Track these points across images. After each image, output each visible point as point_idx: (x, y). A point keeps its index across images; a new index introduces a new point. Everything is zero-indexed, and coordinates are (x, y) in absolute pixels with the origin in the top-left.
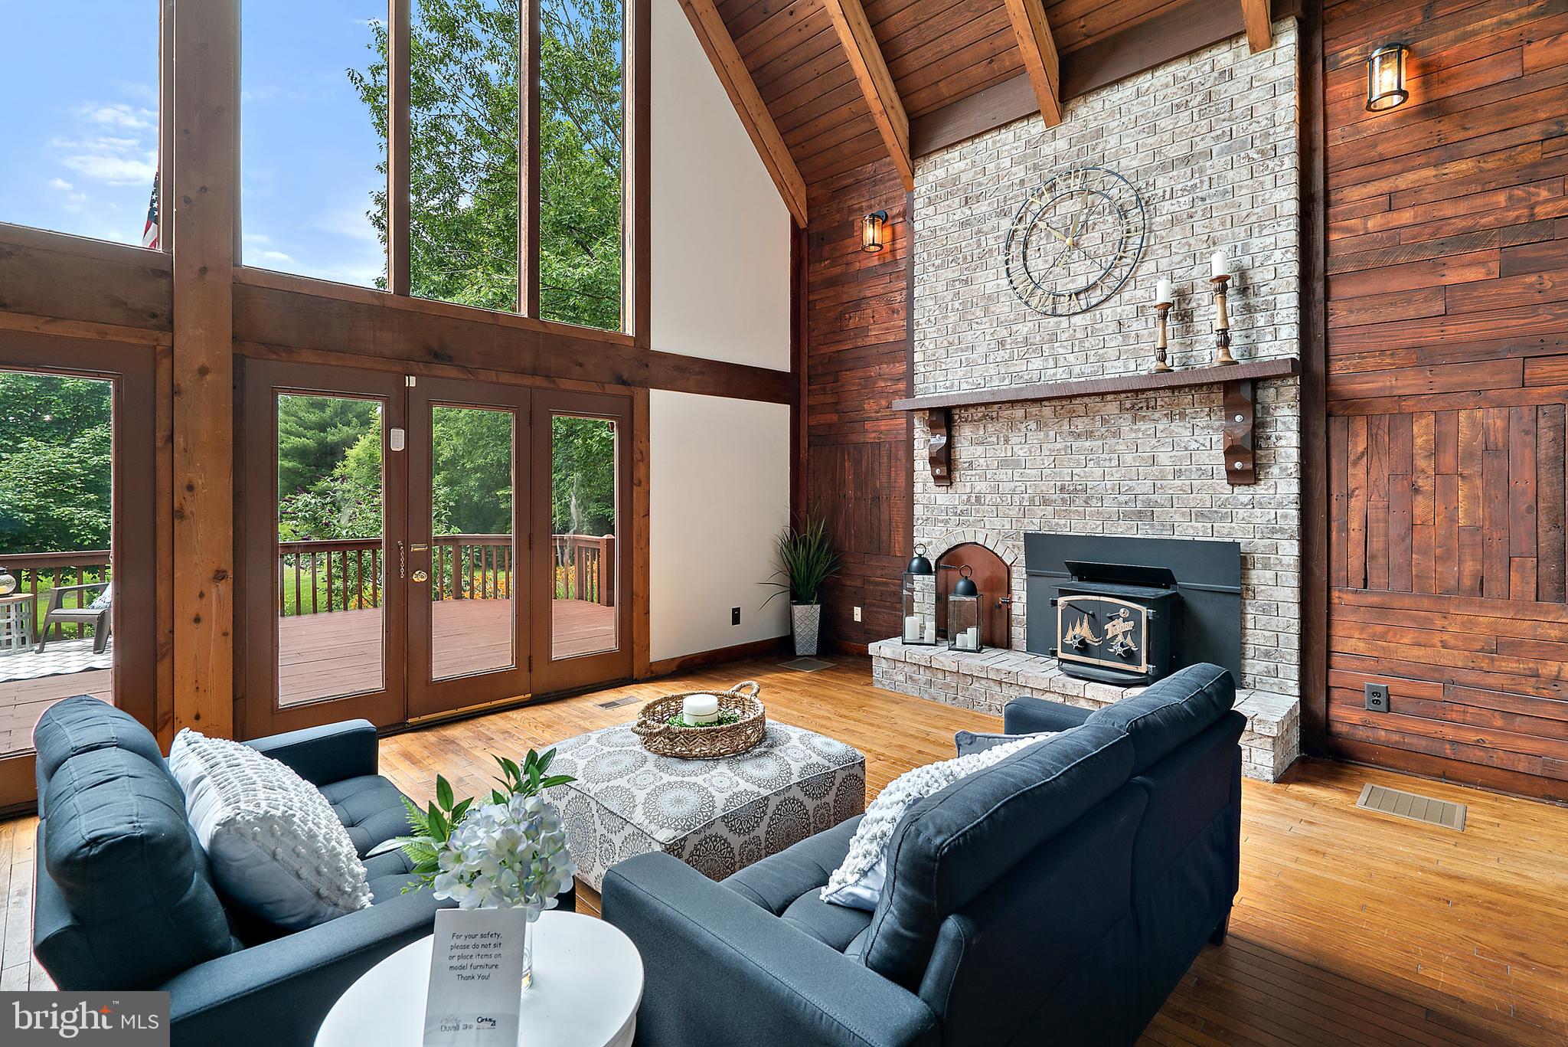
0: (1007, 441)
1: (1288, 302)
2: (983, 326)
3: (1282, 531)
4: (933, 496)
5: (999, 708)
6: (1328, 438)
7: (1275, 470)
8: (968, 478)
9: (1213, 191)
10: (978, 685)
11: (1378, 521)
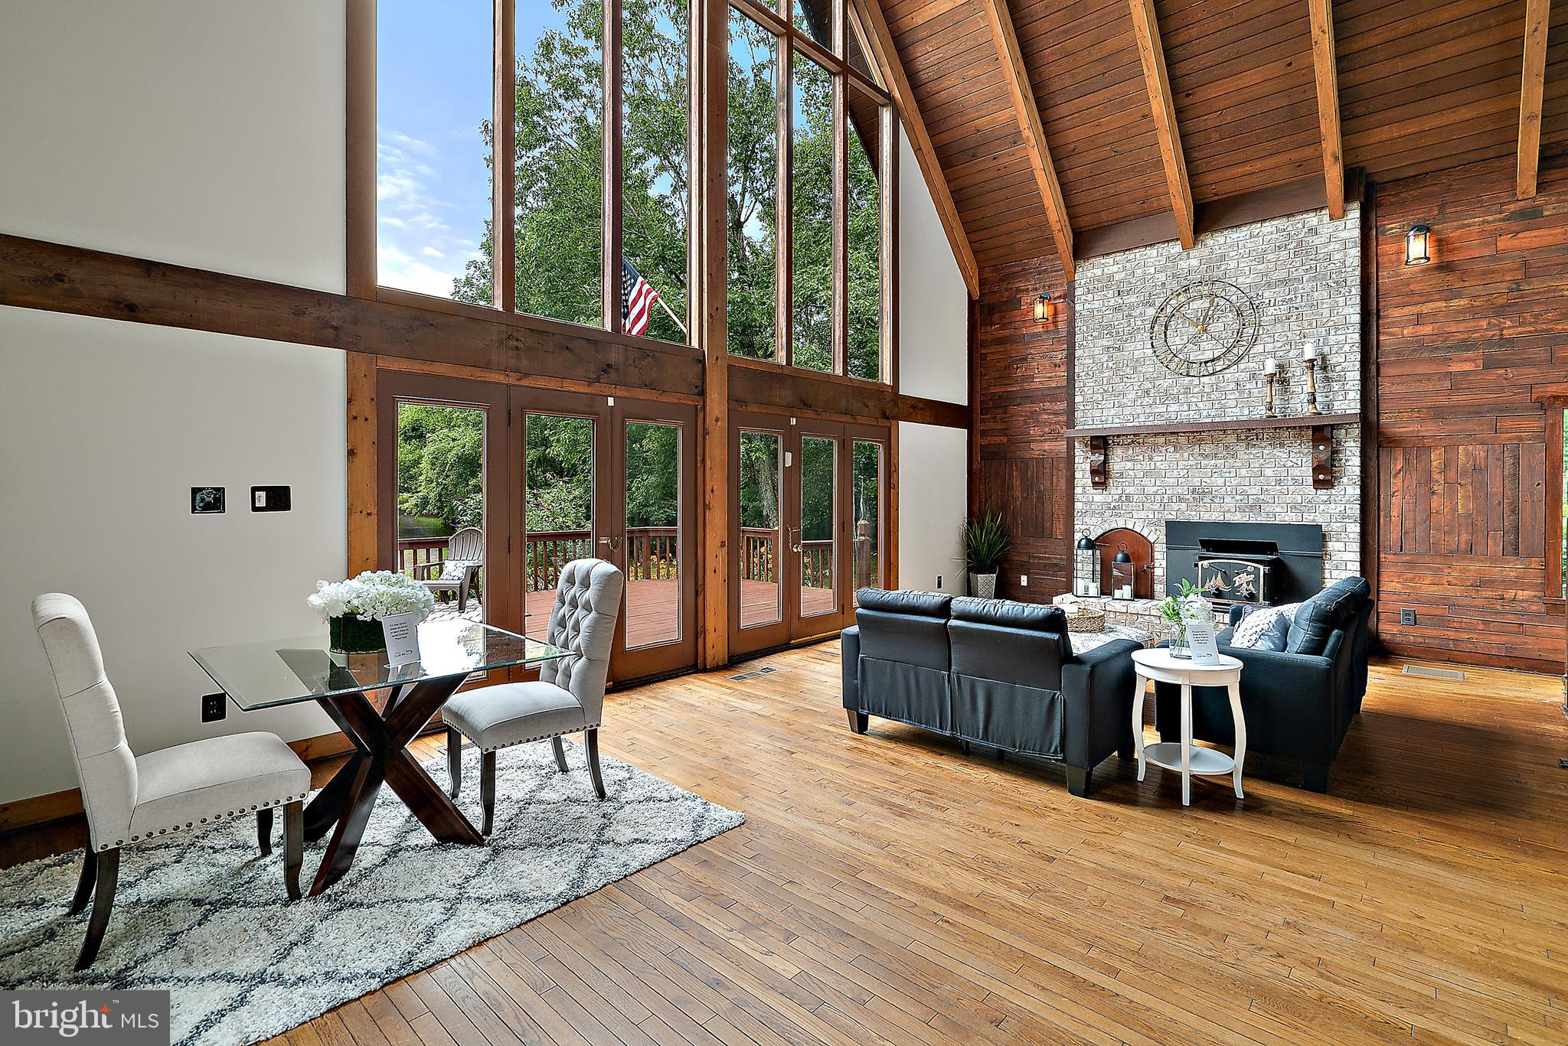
0: (1151, 459)
1: (1354, 376)
2: (1132, 380)
3: (1349, 517)
4: (1091, 496)
6: (1378, 460)
7: (1345, 480)
8: (1120, 484)
9: (1304, 304)
11: (1409, 511)
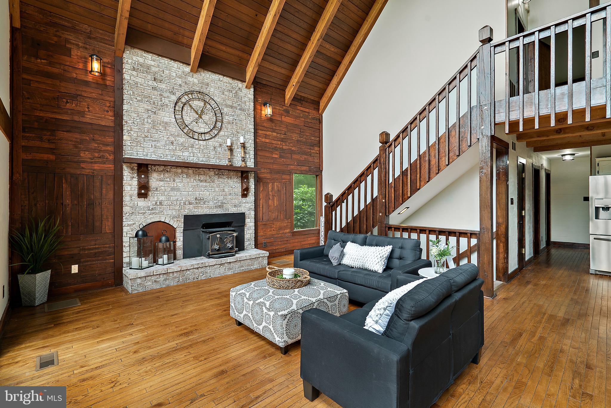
0: (174, 181)
1: (252, 153)
4: (136, 202)
5: (197, 277)
6: (258, 187)
8: (156, 195)
10: (189, 272)
11: (264, 206)
